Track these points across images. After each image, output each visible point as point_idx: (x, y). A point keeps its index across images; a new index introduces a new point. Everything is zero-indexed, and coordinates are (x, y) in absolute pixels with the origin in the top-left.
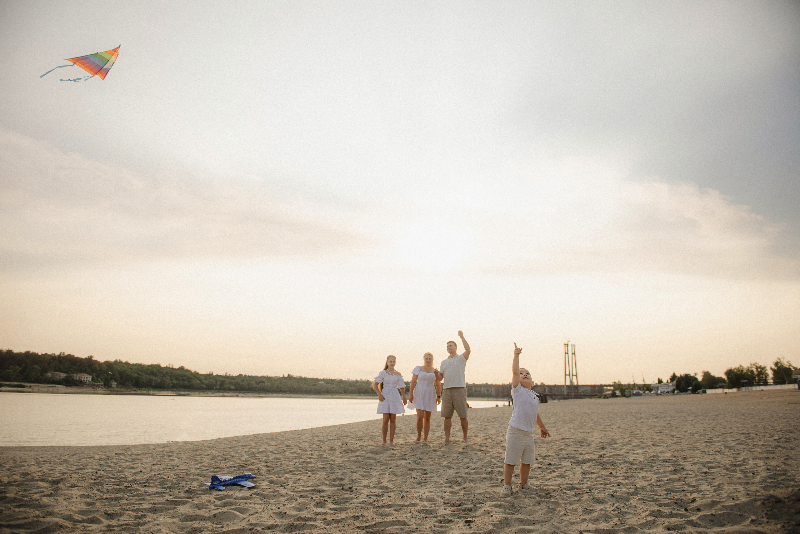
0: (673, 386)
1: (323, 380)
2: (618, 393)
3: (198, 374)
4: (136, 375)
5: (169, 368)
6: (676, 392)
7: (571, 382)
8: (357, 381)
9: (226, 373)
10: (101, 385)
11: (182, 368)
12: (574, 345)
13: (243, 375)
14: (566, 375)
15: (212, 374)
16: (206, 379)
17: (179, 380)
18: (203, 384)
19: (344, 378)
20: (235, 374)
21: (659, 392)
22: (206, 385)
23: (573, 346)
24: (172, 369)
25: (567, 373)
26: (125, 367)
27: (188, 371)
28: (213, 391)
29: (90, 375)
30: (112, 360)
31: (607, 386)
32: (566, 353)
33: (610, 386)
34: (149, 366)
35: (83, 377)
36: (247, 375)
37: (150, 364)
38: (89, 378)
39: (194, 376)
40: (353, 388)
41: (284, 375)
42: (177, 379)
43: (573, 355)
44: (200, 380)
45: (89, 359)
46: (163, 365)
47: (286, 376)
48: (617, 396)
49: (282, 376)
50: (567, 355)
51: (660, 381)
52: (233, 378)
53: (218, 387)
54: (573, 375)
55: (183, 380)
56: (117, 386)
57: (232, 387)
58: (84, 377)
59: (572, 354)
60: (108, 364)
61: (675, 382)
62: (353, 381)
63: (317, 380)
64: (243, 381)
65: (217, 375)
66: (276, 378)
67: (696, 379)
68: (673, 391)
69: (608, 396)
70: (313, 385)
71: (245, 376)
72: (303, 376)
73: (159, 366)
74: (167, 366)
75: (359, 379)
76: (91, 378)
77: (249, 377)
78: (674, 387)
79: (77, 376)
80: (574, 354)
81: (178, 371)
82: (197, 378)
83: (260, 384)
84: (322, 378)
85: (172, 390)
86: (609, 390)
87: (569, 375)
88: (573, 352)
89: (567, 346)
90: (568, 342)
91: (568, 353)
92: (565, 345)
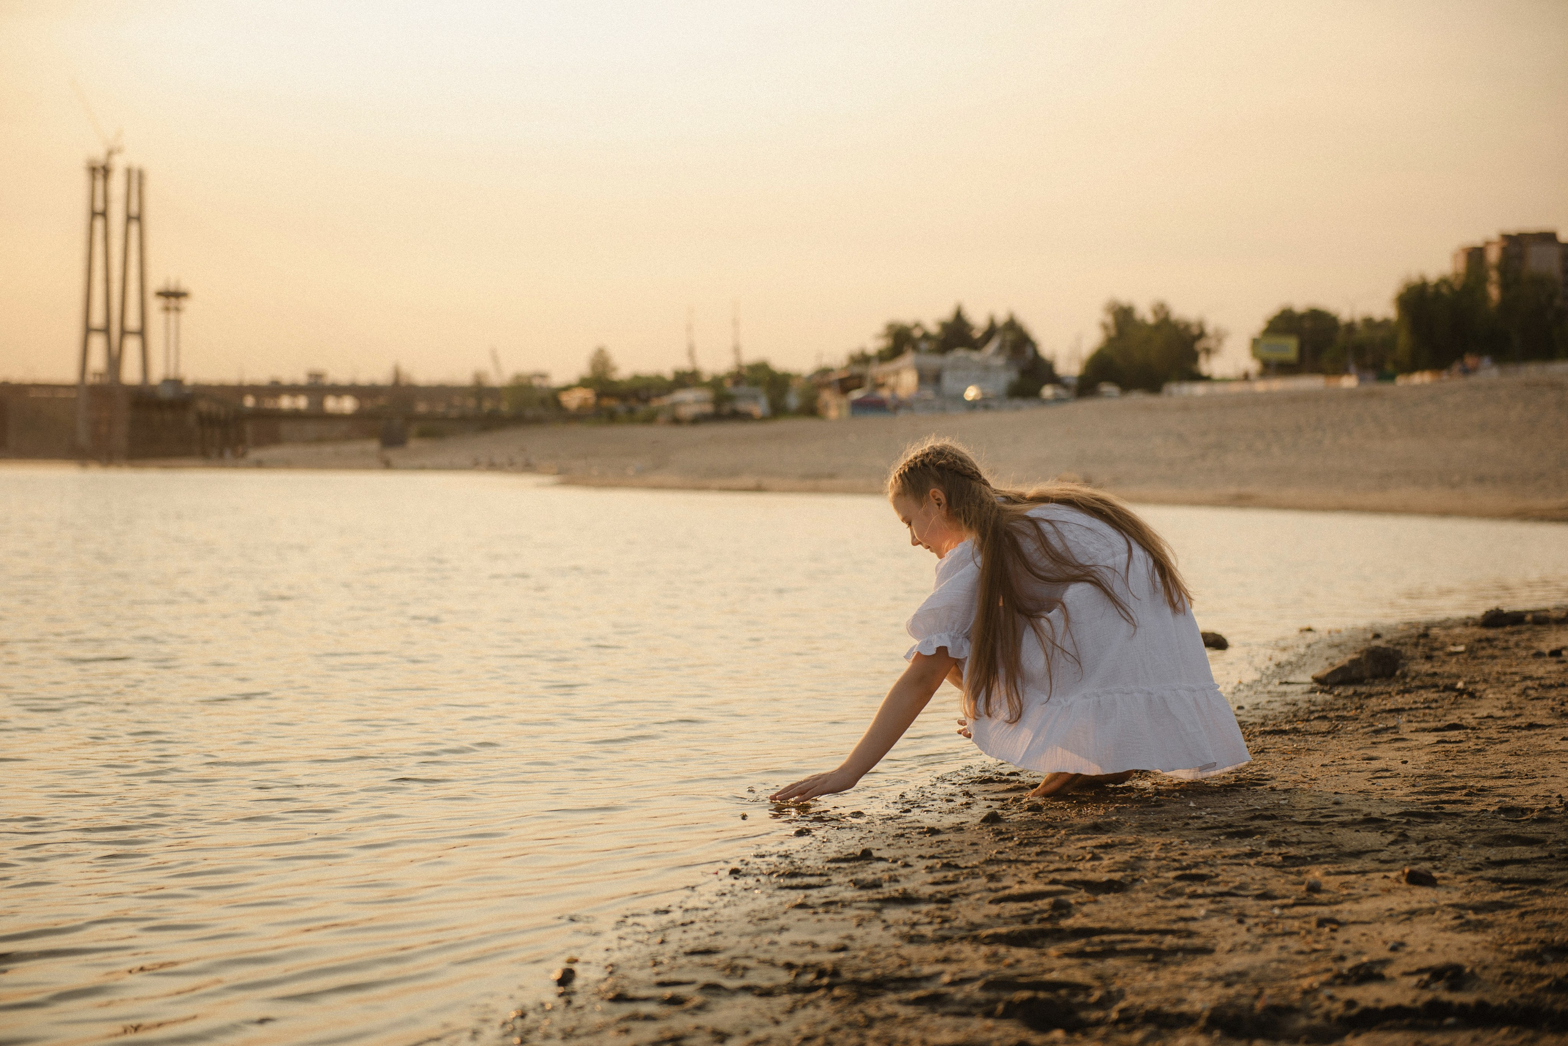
7: (115, 361)
12: (141, 175)
14: (88, 330)
23: (136, 179)
25: (98, 319)
32: (94, 214)
50: (99, 224)
54: (124, 332)
59: (129, 218)
80: (139, 218)
87: (106, 330)
88: (134, 209)
89: (100, 172)
90: (110, 153)
91: (104, 214)
92: (93, 170)
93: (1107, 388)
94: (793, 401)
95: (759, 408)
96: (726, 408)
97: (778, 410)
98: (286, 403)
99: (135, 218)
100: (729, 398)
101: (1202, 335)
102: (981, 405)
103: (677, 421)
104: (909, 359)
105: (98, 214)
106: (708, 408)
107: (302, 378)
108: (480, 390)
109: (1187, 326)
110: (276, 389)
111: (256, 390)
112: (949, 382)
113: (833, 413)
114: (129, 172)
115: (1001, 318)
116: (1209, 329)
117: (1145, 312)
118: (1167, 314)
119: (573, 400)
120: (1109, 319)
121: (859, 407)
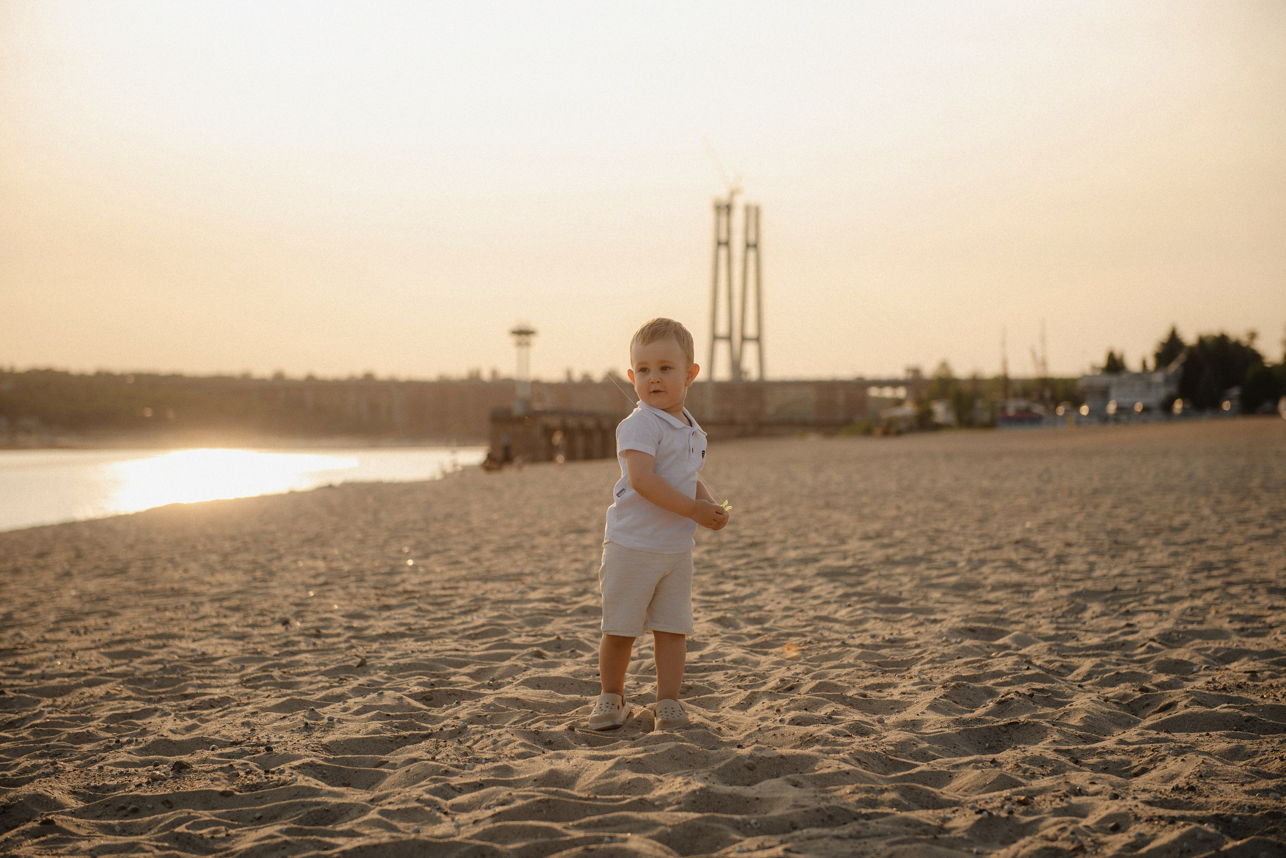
0: (1167, 381)
2: (940, 411)
6: (1178, 406)
12: (757, 211)
14: (715, 338)
21: (1111, 408)
23: (754, 213)
25: (722, 329)
31: (881, 384)
32: (719, 243)
33: (894, 383)
43: (752, 254)
48: (937, 427)
50: (723, 252)
51: (1114, 365)
54: (744, 339)
59: (748, 246)
61: (1174, 367)
67: (1256, 357)
68: (1167, 407)
69: (902, 426)
78: (1173, 389)
80: (755, 246)
86: (899, 402)
87: (729, 338)
88: (752, 238)
89: (724, 209)
90: (733, 194)
91: (727, 244)
92: (718, 208)
99: (752, 246)
105: (723, 243)
107: (900, 375)
114: (747, 209)
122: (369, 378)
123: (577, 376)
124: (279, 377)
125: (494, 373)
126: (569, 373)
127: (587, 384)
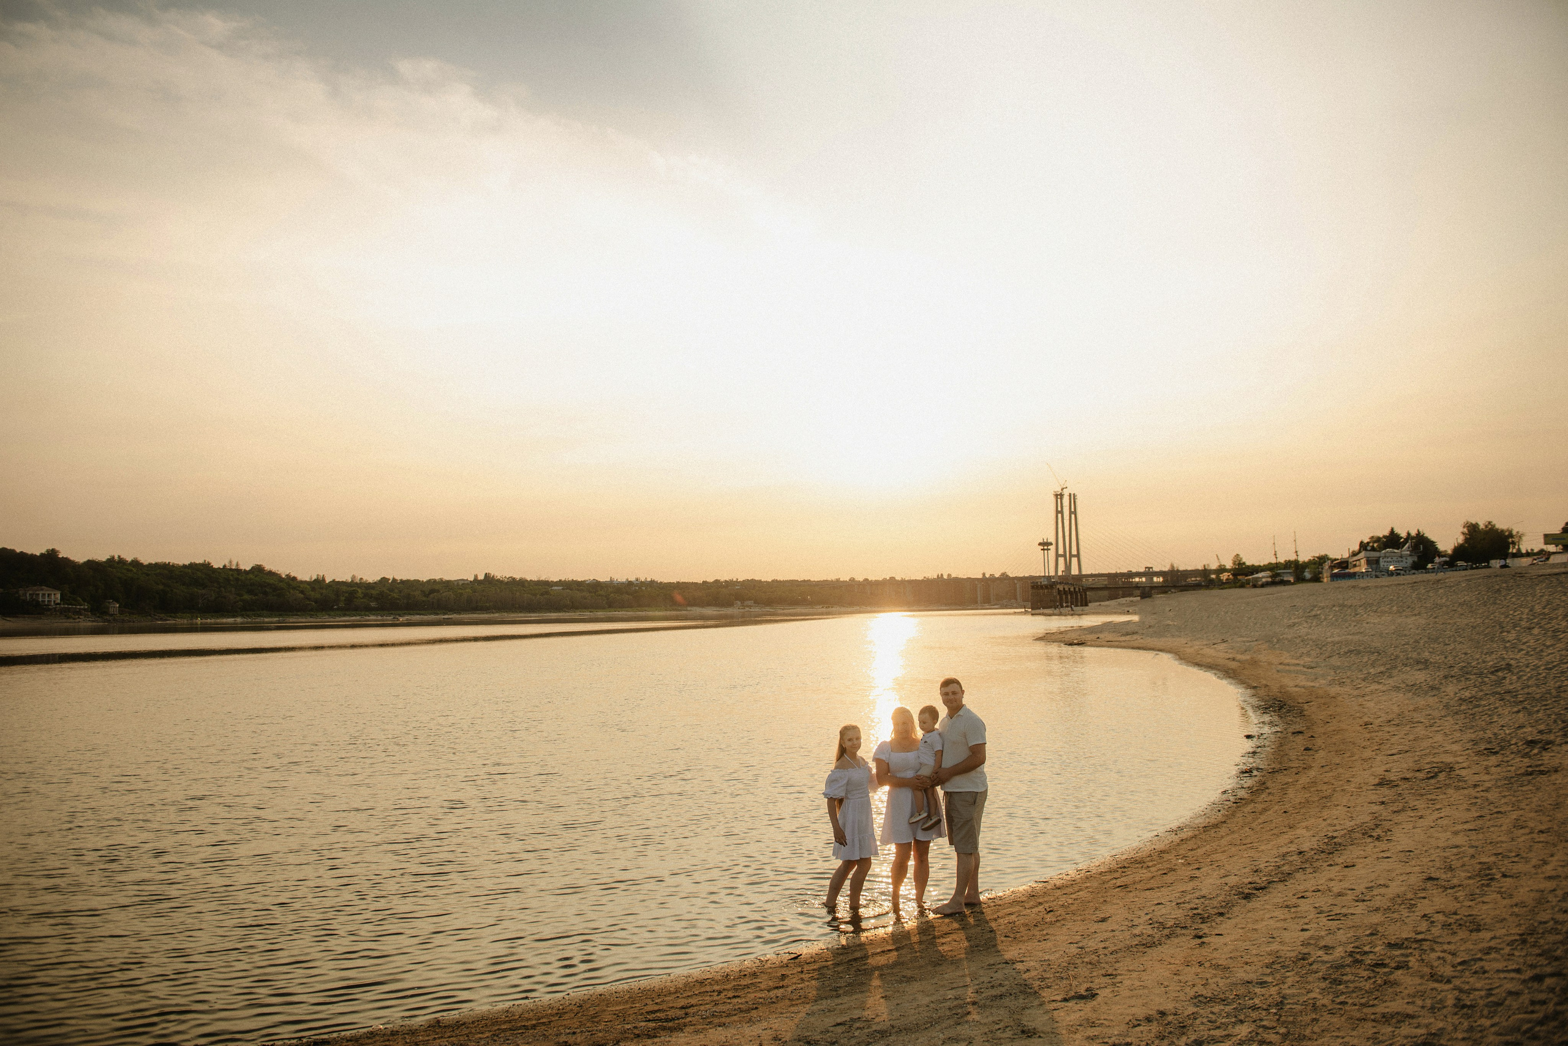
1: (560, 583)
3: (294, 579)
4: (161, 587)
5: (231, 569)
7: (1068, 567)
8: (630, 583)
9: (354, 577)
10: (84, 609)
11: (258, 570)
12: (1075, 495)
13: (389, 579)
14: (1057, 556)
15: (324, 580)
16: (313, 589)
17: (256, 595)
18: (309, 599)
19: (603, 578)
20: (372, 577)
22: (316, 602)
23: (1073, 498)
24: (238, 571)
25: (1061, 552)
26: (131, 571)
27: (271, 573)
28: (332, 613)
29: (56, 588)
30: (103, 557)
32: (1057, 512)
33: (1140, 575)
34: (184, 566)
35: (41, 593)
36: (398, 578)
37: (187, 563)
38: (56, 596)
39: (289, 585)
40: (626, 597)
41: (476, 576)
42: (250, 592)
43: (1073, 517)
44: (302, 592)
45: (51, 556)
46: (217, 564)
47: (481, 577)
49: (472, 579)
50: (1060, 516)
52: (368, 586)
53: (342, 605)
54: (1071, 556)
55: (265, 593)
56: (121, 612)
57: (373, 604)
58: (44, 595)
59: (1071, 513)
60: (92, 565)
62: (623, 583)
63: (547, 583)
64: (391, 590)
65: (334, 580)
66: (461, 583)
70: (542, 594)
71: (394, 580)
72: (518, 577)
73: (206, 567)
74: (225, 566)
75: (632, 579)
76: (59, 596)
77: (402, 582)
79: (26, 594)
80: (1075, 512)
81: (251, 576)
82: (294, 588)
83: (432, 596)
84: (555, 580)
85: (242, 616)
87: (1064, 556)
88: (1073, 509)
89: (1059, 496)
90: (1063, 489)
91: (1062, 512)
92: (1056, 495)
93: (1459, 563)
94: (1307, 575)
95: (1292, 580)
96: (1277, 579)
97: (1300, 579)
98: (1137, 579)
99: (1073, 513)
100: (1278, 575)
101: (1511, 535)
102: (1396, 573)
103: (1255, 586)
104: (1362, 554)
105: (1059, 512)
106: (1270, 580)
107: (1142, 570)
108: (1205, 572)
109: (1502, 531)
110: (1131, 575)
111: (1122, 575)
112: (1382, 563)
113: (1325, 580)
114: (1070, 494)
115: (1413, 533)
116: (1514, 533)
117: (1482, 526)
118: (1494, 526)
119: (1224, 576)
120: (1465, 530)
121: (1334, 577)
122: (892, 578)
123: (987, 576)
124: (852, 580)
125: (949, 575)
126: (984, 574)
127: (993, 579)
